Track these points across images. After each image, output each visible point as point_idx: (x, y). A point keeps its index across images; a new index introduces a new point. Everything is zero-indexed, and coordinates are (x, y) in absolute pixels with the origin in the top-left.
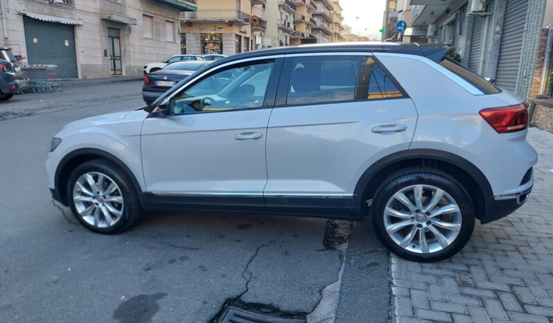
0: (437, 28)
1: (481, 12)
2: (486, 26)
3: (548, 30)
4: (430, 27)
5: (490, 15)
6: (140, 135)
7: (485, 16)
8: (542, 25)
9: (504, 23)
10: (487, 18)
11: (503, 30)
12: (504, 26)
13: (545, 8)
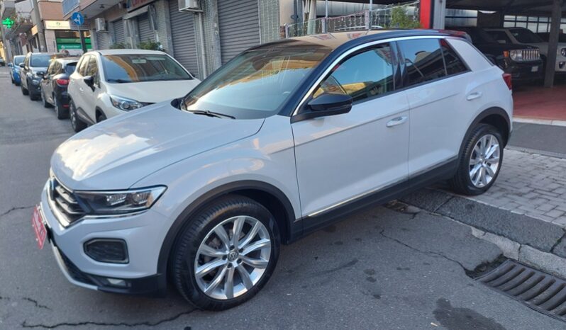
0: (106, 22)
1: (195, 9)
2: (200, 23)
3: (284, 27)
4: (98, 21)
5: (202, 13)
6: (294, 147)
7: (196, 13)
8: (279, 23)
9: (219, 20)
10: (200, 15)
11: (220, 27)
12: (219, 23)
13: (279, 10)
